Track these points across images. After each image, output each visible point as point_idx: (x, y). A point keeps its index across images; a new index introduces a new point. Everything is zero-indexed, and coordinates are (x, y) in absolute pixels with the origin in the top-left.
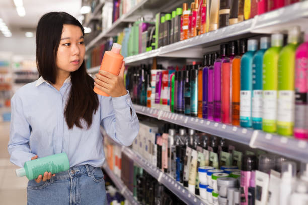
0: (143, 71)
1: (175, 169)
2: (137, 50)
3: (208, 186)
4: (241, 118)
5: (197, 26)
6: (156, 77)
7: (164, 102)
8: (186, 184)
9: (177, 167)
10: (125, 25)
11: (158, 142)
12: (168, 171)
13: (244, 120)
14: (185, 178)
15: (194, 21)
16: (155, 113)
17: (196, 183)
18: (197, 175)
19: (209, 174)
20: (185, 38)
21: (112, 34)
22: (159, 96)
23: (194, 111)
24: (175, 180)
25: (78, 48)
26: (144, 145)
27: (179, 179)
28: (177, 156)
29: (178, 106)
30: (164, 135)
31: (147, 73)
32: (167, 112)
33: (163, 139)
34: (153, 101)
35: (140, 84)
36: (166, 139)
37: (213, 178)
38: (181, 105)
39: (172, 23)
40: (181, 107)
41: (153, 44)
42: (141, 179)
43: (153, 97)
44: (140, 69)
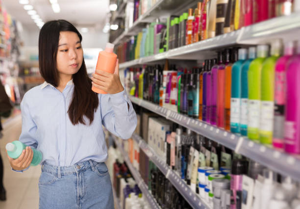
0: (157, 71)
1: (180, 167)
2: (152, 51)
3: (206, 186)
4: (231, 124)
5: (199, 32)
6: (167, 78)
7: (173, 103)
8: (189, 182)
9: (182, 165)
10: (143, 25)
11: (168, 140)
12: (175, 168)
13: (234, 126)
14: (188, 177)
15: (197, 27)
16: (165, 112)
17: (197, 182)
18: (198, 175)
19: (207, 174)
20: (189, 43)
21: (133, 33)
22: (169, 96)
23: (196, 114)
24: (180, 177)
25: (76, 53)
26: (157, 142)
27: (184, 177)
28: (183, 155)
29: (183, 107)
30: (173, 134)
31: (160, 73)
32: (174, 112)
33: (172, 137)
34: (164, 101)
35: (154, 83)
36: (174, 138)
37: (210, 179)
38: (185, 106)
39: (180, 27)
40: (185, 109)
41: (165, 46)
42: (155, 174)
43: (164, 97)
44: (155, 69)
